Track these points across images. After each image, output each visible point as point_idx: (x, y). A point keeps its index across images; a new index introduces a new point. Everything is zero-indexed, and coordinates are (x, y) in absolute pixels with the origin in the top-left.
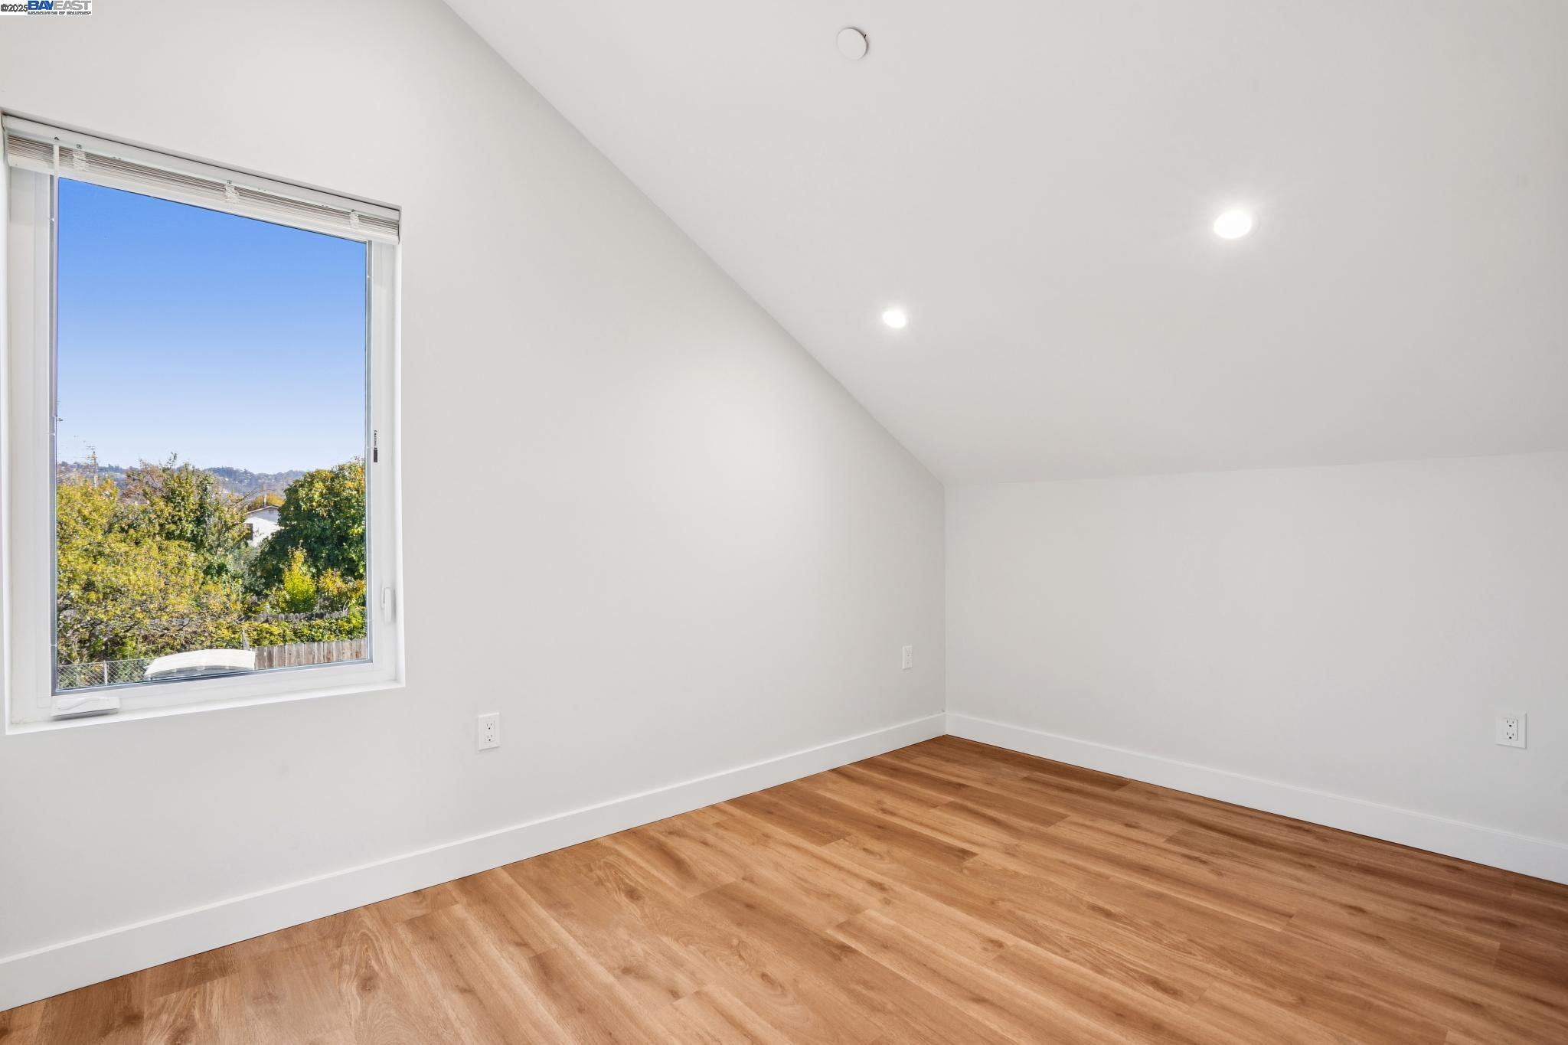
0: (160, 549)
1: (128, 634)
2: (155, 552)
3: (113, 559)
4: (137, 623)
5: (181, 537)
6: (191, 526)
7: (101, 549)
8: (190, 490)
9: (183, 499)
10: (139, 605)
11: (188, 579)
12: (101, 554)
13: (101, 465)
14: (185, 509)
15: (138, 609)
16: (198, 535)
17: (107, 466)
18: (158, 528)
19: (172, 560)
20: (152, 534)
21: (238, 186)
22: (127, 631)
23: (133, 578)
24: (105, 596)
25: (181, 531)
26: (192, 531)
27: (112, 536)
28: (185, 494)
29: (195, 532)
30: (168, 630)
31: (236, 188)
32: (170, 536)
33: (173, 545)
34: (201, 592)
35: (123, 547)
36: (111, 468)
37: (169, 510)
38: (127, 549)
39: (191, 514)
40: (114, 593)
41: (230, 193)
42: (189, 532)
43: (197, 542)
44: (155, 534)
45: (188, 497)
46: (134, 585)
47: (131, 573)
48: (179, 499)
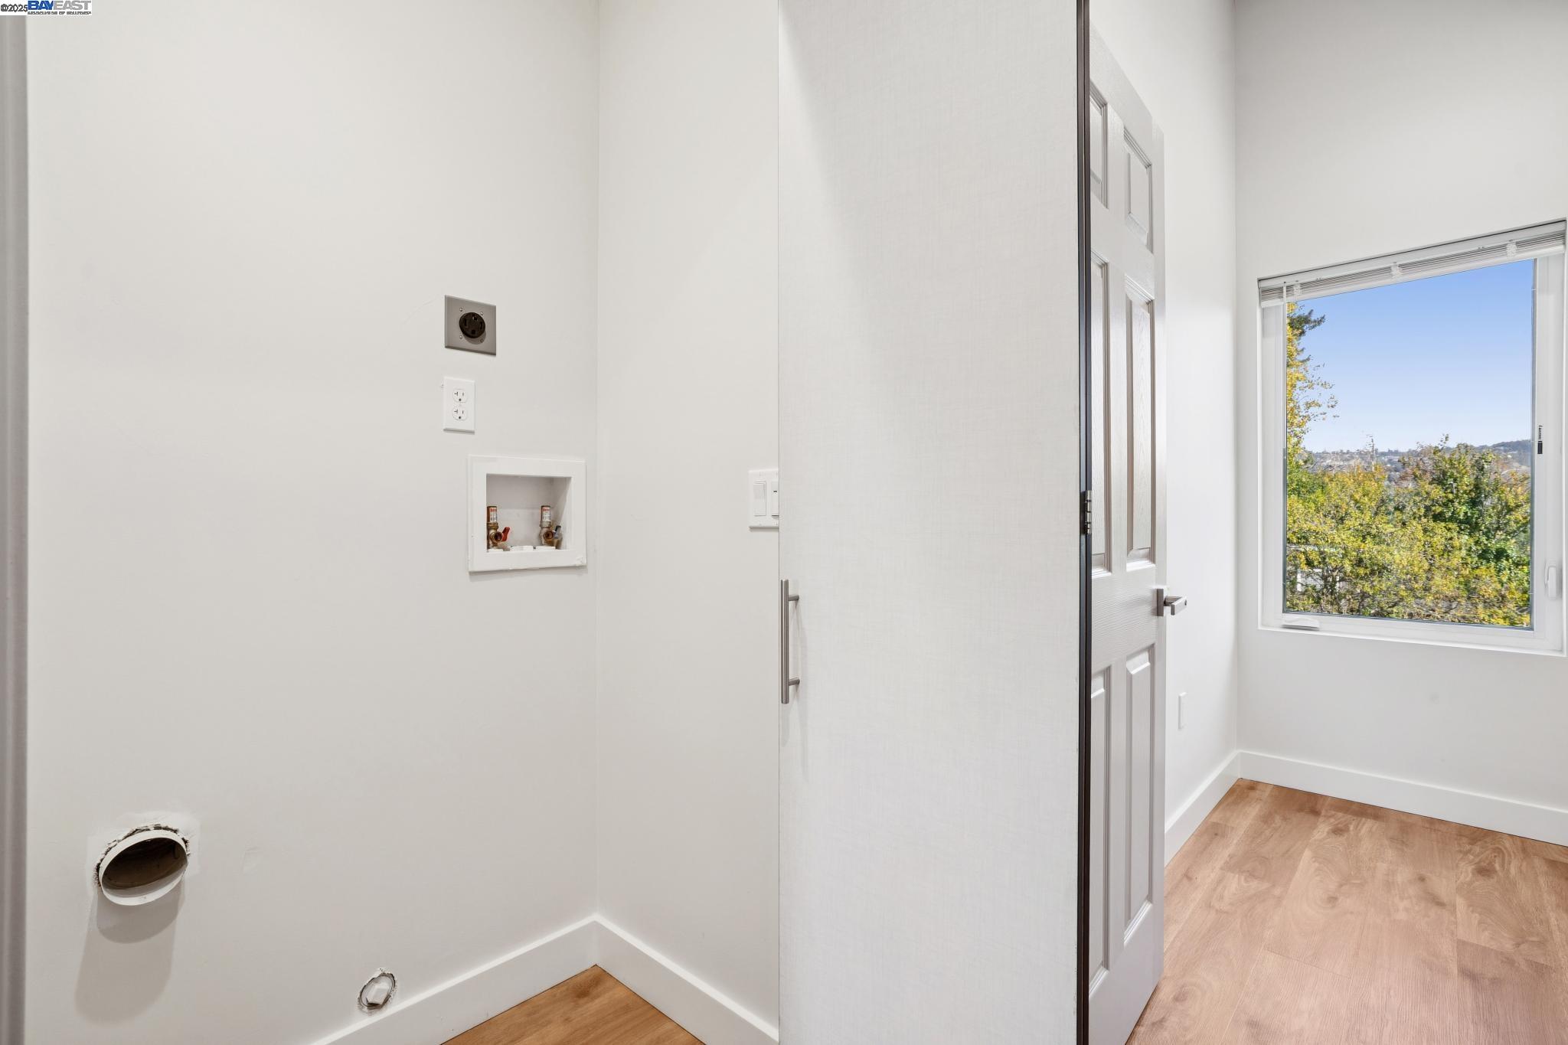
0: (1425, 531)
1: (1395, 610)
2: (1420, 534)
3: (1378, 539)
4: (1402, 599)
5: (1452, 519)
6: (1464, 508)
7: (1369, 530)
8: (1464, 471)
9: (1455, 480)
10: (1404, 584)
11: (1456, 561)
12: (1369, 534)
13: (1380, 450)
14: (1458, 491)
15: (1403, 587)
16: (1472, 517)
17: (1387, 451)
18: (1423, 510)
19: (1439, 541)
20: (1418, 516)
21: (1401, 263)
22: (1393, 606)
23: (1397, 557)
24: (1373, 573)
25: (1453, 513)
26: (1466, 513)
27: (1378, 518)
28: (1458, 475)
29: (1469, 515)
30: (1434, 611)
31: (1400, 266)
32: (1438, 517)
33: (1440, 527)
34: (1471, 577)
35: (1390, 528)
36: (1390, 453)
37: (1437, 492)
38: (1393, 530)
39: (1465, 495)
40: (1380, 570)
41: (1396, 271)
42: (1462, 514)
43: (1470, 525)
44: (1420, 516)
45: (1462, 477)
46: (1398, 565)
47: (1396, 553)
48: (1451, 481)
